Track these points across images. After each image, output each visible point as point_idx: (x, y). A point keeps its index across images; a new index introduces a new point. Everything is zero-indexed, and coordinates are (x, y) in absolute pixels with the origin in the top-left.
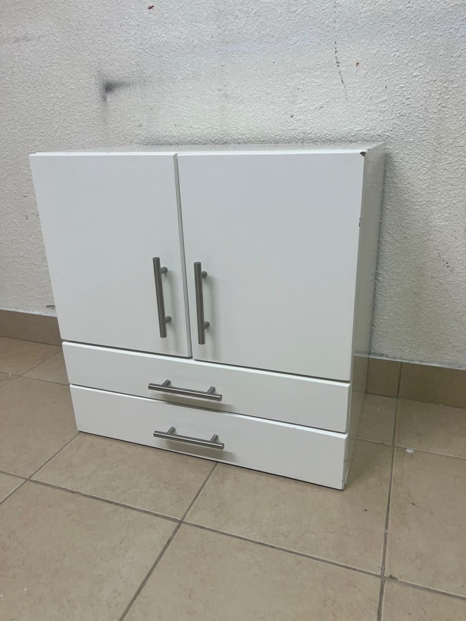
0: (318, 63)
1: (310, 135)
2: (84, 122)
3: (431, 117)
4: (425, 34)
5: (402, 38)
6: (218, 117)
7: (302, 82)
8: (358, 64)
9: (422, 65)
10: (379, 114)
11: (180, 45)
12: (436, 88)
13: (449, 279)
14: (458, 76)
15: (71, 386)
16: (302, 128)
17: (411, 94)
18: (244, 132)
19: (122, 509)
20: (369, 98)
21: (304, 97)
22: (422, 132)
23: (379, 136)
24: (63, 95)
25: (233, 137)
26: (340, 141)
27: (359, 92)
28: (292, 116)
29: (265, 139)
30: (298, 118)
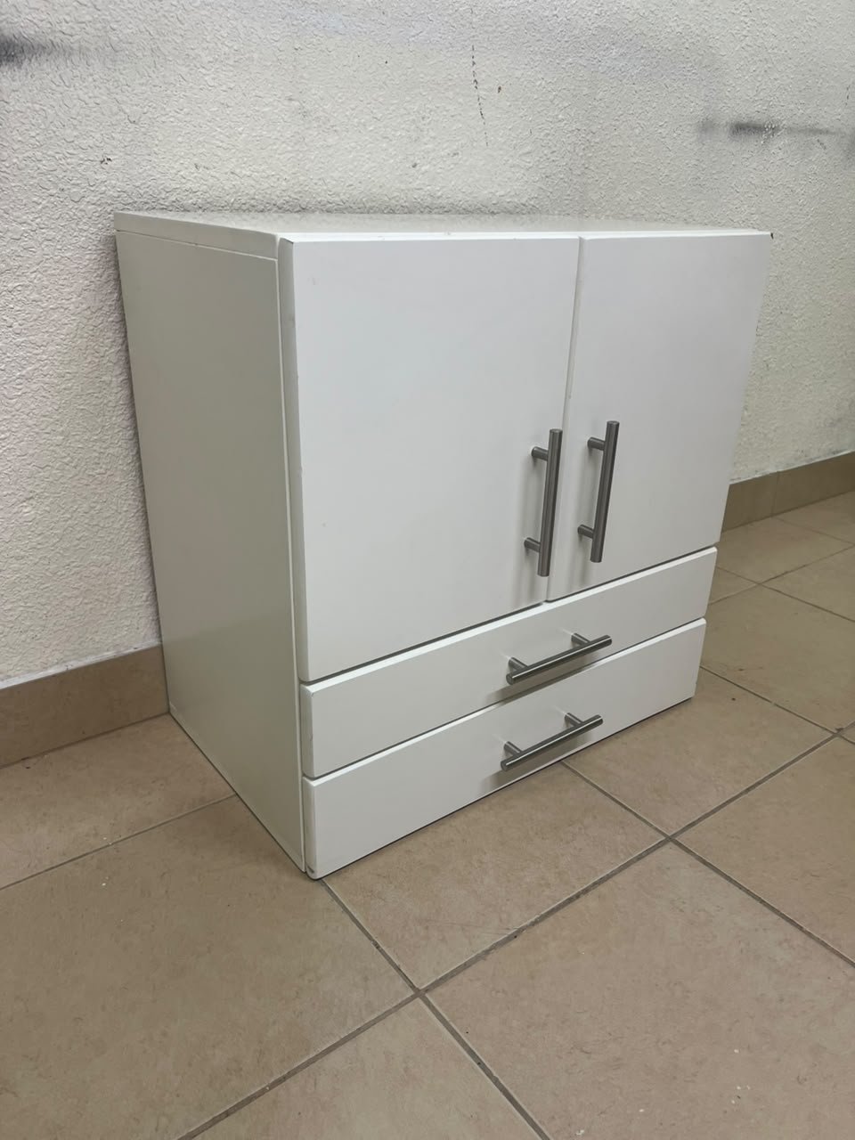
0: (450, 77)
1: (440, 201)
3: (575, 181)
6: (288, 156)
7: (428, 106)
10: (523, 171)
12: (580, 140)
14: (599, 127)
16: (429, 188)
17: (556, 145)
18: (338, 189)
20: (513, 146)
21: (433, 134)
23: (524, 205)
25: (319, 199)
26: (479, 212)
27: (501, 134)
28: (414, 166)
29: (374, 204)
30: (423, 169)
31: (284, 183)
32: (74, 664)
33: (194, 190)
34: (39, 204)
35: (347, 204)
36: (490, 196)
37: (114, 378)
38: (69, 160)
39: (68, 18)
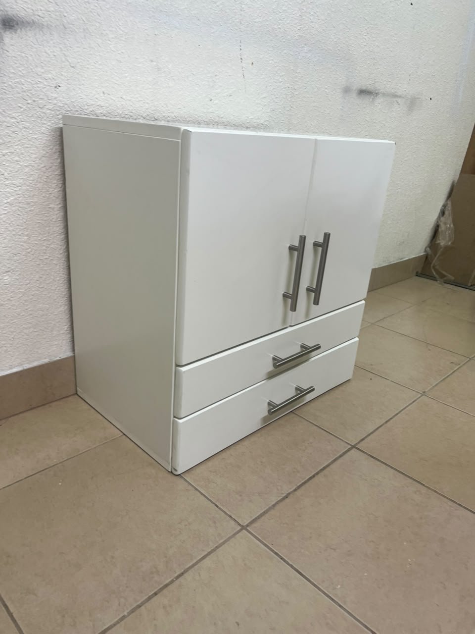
0: (229, 56)
3: (286, 114)
5: (275, 51)
6: (150, 90)
9: (283, 74)
10: (262, 107)
12: (289, 93)
15: (180, 421)
17: (278, 94)
18: (173, 110)
20: (258, 93)
21: (220, 84)
28: (211, 100)
30: (215, 102)
31: (147, 105)
32: (27, 366)
33: (102, 106)
34: (21, 108)
35: (178, 118)
36: (246, 118)
37: (57, 205)
38: (39, 85)
39: (42, 8)
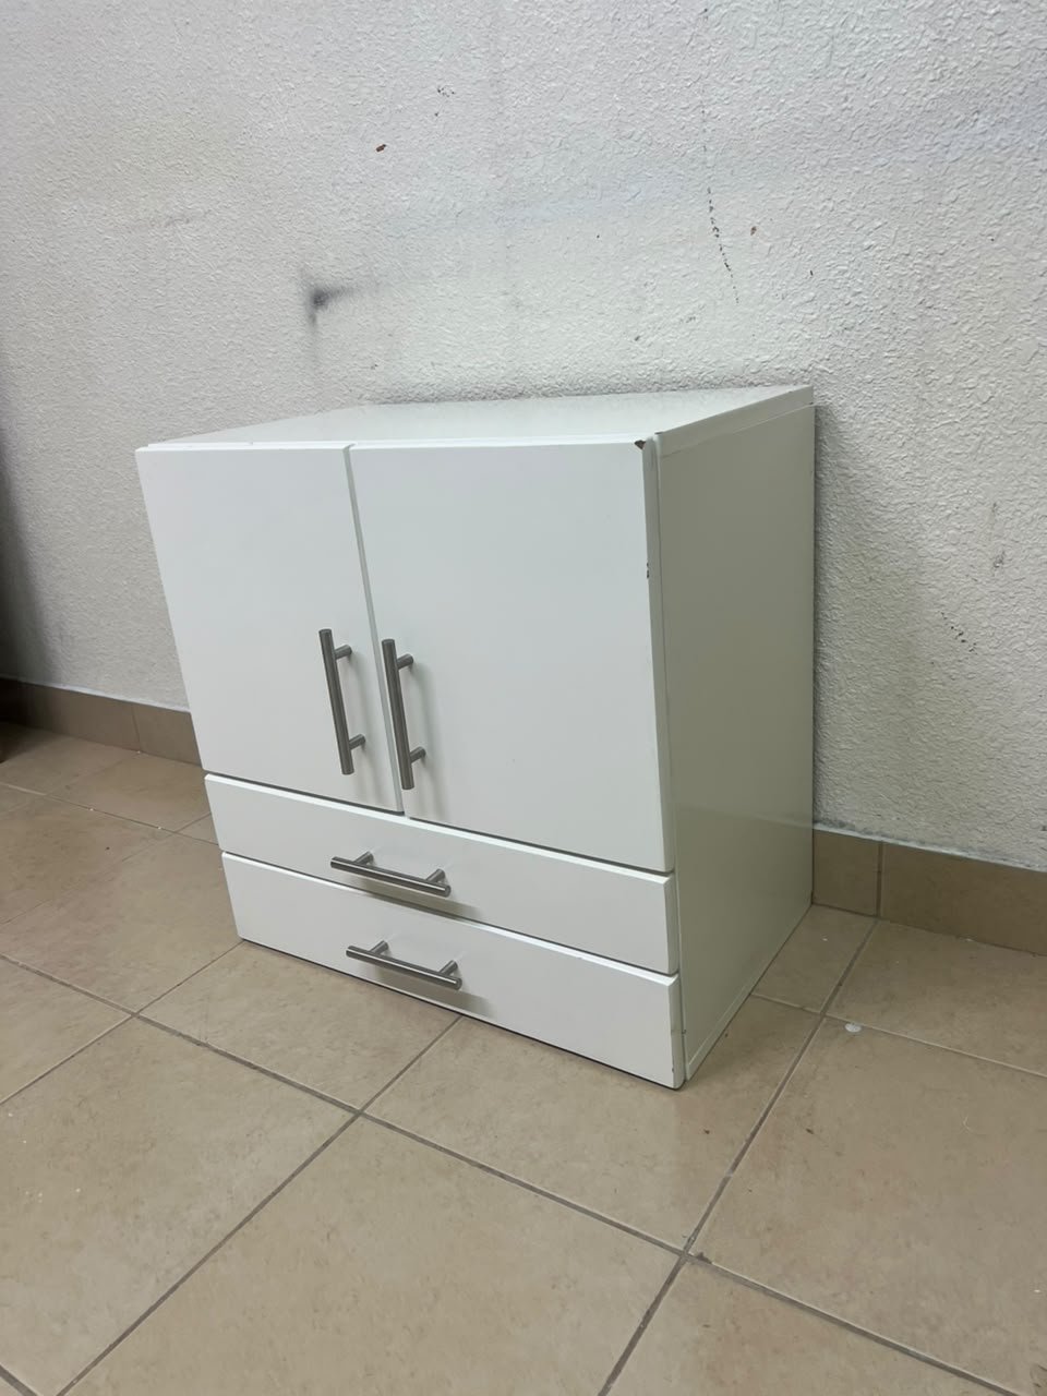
0: (679, 233)
1: (673, 375)
2: (281, 363)
3: (905, 329)
4: (881, 161)
5: (837, 174)
6: (505, 345)
7: (651, 271)
8: (754, 229)
9: (879, 223)
10: (801, 326)
11: (433, 213)
12: (912, 269)
13: (968, 668)
14: (954, 242)
15: (224, 855)
16: (657, 361)
17: (861, 284)
18: (553, 372)
19: (268, 1080)
20: (780, 296)
21: (658, 301)
22: (890, 361)
23: (805, 371)
24: (248, 316)
25: (535, 384)
26: (729, 384)
27: (760, 285)
28: (637, 339)
29: (592, 384)
30: (648, 341)
33: (432, 384)
38: (354, 369)
39: (349, 268)
